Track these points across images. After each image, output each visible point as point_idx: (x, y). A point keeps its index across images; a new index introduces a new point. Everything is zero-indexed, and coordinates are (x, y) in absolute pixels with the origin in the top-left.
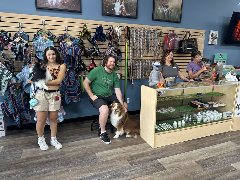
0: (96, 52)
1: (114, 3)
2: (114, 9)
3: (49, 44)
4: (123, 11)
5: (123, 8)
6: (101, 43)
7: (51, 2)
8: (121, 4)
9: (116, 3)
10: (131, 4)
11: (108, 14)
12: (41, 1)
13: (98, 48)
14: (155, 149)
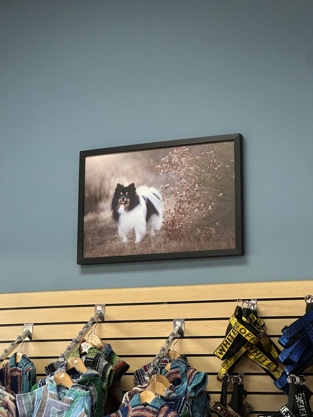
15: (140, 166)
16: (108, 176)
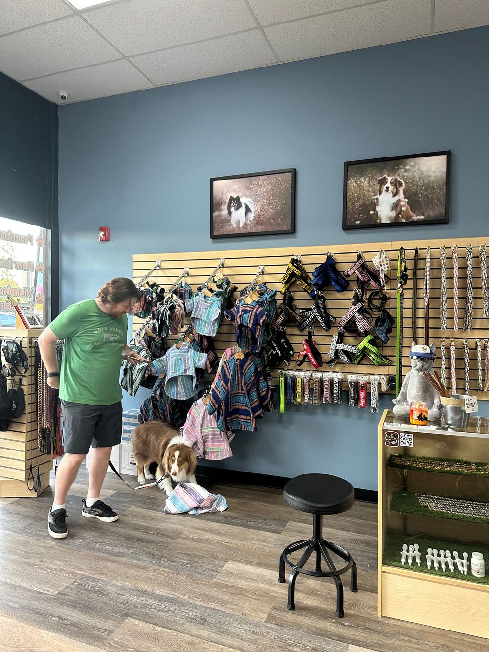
1: (374, 195)
4: (401, 211)
5: (403, 204)
7: (237, 222)
8: (395, 195)
9: (380, 194)
11: (358, 225)
12: (221, 224)
15: (242, 186)
16: (225, 192)
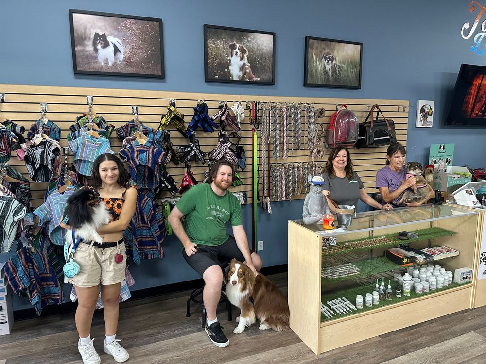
0: (195, 154)
2: (228, 68)
3: (100, 144)
4: (246, 72)
5: (247, 67)
6: (205, 135)
7: (105, 60)
8: (242, 59)
9: (232, 57)
10: (261, 59)
11: (216, 79)
12: (85, 60)
13: (199, 145)
14: (321, 357)
16: (89, 26)
